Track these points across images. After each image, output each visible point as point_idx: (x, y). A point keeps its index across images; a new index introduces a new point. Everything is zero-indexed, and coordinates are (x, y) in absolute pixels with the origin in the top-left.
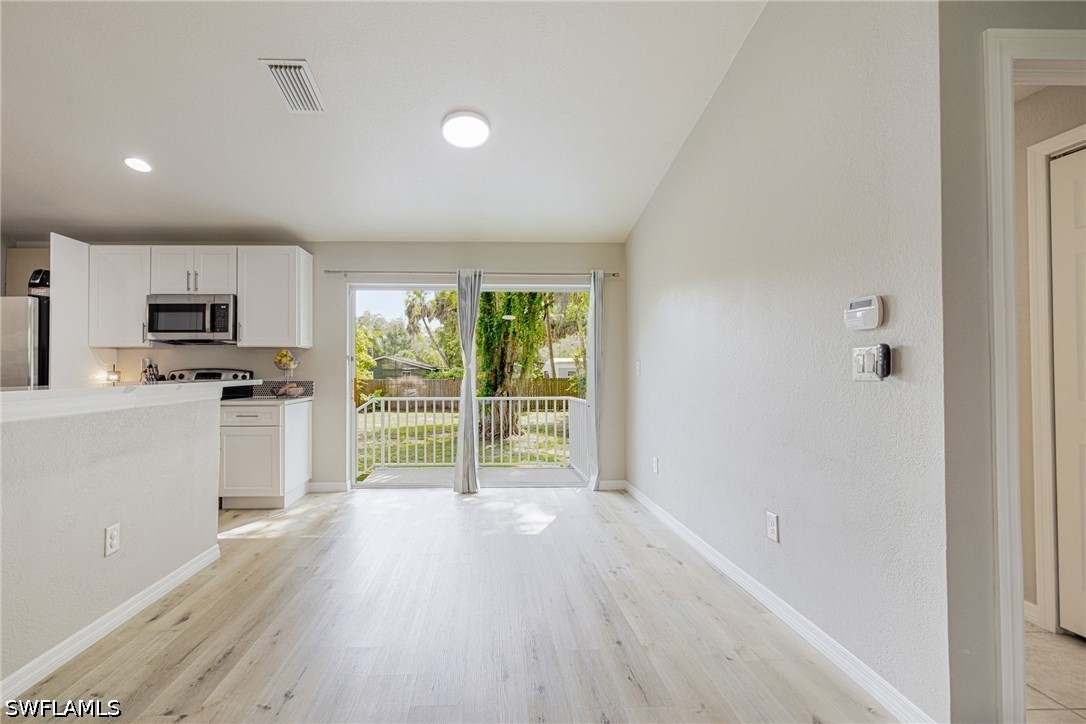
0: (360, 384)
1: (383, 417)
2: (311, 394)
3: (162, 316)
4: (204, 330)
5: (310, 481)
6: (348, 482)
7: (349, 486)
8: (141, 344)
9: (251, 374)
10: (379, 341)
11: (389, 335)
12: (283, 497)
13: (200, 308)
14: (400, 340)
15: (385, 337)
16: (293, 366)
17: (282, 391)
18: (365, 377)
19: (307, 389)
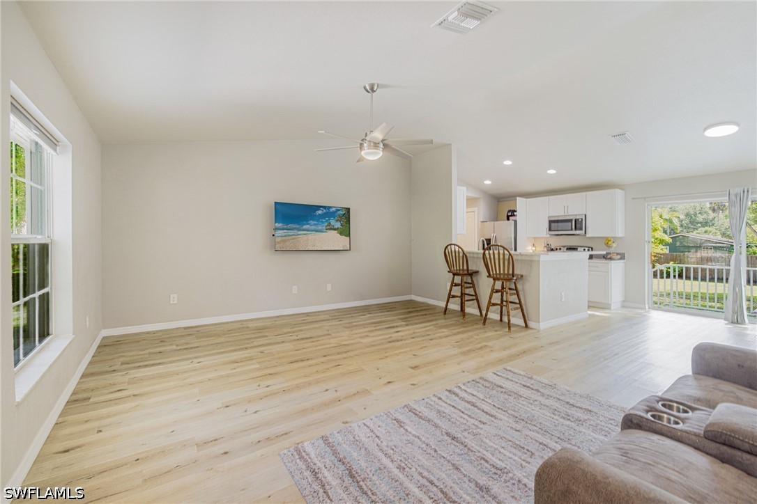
0: (655, 256)
1: (672, 283)
2: (624, 259)
3: (553, 224)
4: (572, 230)
5: (624, 301)
6: (647, 306)
7: (647, 308)
8: (545, 236)
9: (592, 249)
10: (676, 221)
11: (687, 215)
12: (610, 304)
13: (571, 221)
14: (700, 218)
15: (682, 217)
16: (614, 245)
17: (609, 257)
18: (659, 251)
19: (622, 257)
